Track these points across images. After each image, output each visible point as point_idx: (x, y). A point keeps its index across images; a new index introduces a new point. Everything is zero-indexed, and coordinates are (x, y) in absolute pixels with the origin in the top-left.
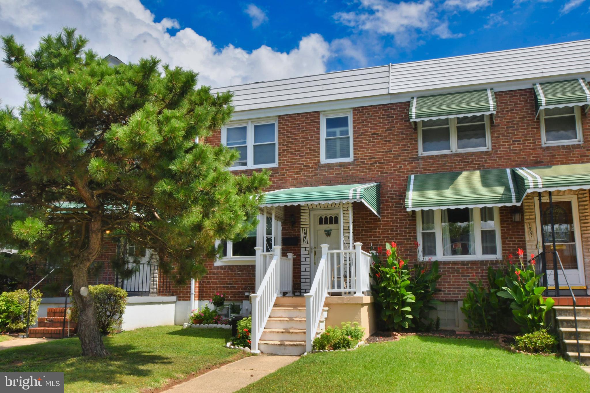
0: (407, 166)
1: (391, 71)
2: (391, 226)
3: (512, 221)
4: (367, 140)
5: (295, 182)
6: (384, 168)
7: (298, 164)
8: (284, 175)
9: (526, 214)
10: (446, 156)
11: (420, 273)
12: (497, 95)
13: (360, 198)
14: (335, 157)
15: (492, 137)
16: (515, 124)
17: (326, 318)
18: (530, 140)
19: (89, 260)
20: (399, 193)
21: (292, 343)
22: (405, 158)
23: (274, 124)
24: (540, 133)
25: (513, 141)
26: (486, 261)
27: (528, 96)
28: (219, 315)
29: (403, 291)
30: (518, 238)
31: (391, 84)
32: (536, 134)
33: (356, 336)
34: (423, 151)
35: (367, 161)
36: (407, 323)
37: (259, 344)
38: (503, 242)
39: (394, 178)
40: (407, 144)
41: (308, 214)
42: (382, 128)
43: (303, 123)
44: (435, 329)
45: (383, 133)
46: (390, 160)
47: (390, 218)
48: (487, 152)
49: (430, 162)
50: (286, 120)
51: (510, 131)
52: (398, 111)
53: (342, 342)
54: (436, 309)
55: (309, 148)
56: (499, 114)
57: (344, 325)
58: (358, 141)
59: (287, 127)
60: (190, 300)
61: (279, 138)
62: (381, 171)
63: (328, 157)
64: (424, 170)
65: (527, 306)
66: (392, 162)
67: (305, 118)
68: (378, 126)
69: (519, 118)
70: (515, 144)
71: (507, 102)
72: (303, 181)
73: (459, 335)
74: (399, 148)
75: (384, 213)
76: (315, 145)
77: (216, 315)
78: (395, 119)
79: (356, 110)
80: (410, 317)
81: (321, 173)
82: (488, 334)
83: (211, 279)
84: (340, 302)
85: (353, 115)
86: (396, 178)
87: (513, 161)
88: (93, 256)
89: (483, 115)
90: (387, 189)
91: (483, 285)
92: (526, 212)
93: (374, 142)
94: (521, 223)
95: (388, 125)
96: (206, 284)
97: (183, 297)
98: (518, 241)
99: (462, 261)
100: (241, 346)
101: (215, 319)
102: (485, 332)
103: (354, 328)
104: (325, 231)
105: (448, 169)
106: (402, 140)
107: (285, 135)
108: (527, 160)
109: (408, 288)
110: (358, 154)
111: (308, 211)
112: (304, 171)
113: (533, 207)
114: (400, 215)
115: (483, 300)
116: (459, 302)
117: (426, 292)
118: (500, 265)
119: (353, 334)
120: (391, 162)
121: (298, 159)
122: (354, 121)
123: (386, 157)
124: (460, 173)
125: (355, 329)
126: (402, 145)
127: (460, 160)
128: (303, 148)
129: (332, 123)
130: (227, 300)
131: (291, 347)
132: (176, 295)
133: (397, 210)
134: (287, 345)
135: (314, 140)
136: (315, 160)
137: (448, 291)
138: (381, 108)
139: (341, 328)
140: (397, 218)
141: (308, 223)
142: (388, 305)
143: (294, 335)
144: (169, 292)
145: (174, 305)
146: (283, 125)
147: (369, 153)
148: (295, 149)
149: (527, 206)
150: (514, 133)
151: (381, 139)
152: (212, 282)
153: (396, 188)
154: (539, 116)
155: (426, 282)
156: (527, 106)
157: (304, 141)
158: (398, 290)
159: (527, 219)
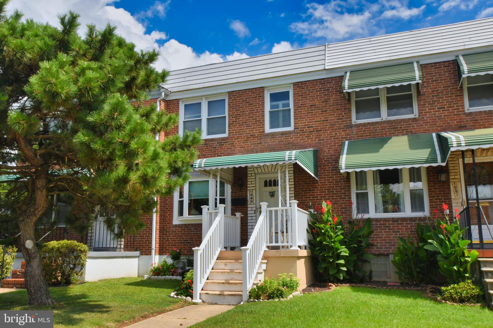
0: (341, 133)
1: (327, 49)
2: (328, 187)
3: (438, 181)
4: (306, 111)
5: (243, 149)
6: (321, 135)
7: (246, 134)
8: (233, 144)
9: (451, 174)
10: (377, 123)
11: (353, 229)
12: (423, 67)
13: (295, 159)
14: (278, 127)
15: (419, 105)
16: (439, 93)
17: (265, 270)
18: (454, 107)
19: (35, 215)
20: (335, 158)
21: (230, 293)
22: (340, 126)
23: (225, 100)
24: (463, 100)
25: (438, 108)
26: (415, 218)
27: (451, 67)
28: (176, 268)
29: (338, 245)
30: (444, 196)
31: (327, 61)
32: (460, 101)
33: (291, 286)
34: (356, 120)
35: (306, 130)
36: (341, 275)
37: (200, 294)
38: (430, 200)
39: (330, 144)
40: (342, 114)
41: (254, 177)
42: (319, 100)
43: (250, 98)
44: (368, 280)
45: (320, 105)
46: (326, 128)
47: (327, 180)
48: (414, 119)
49: (362, 129)
50: (235, 95)
51: (435, 99)
52: (333, 84)
53: (275, 292)
54: (369, 262)
55: (255, 119)
56: (425, 84)
57: (281, 276)
58: (298, 112)
59: (236, 102)
60: (151, 254)
61: (229, 111)
62: (318, 138)
63: (272, 127)
64: (357, 136)
65: (452, 258)
66: (329, 130)
67: (252, 93)
68: (315, 98)
69: (444, 87)
70: (440, 111)
71: (432, 74)
72: (249, 148)
73: (390, 286)
74: (334, 117)
75: (321, 175)
76: (260, 116)
77: (172, 268)
78: (330, 92)
79: (296, 85)
80: (345, 269)
81: (266, 141)
82: (417, 285)
83: (170, 236)
84: (277, 255)
85: (294, 90)
86: (332, 144)
87: (438, 126)
88: (39, 212)
89: (410, 85)
90: (324, 154)
91: (412, 240)
92: (452, 172)
93: (312, 113)
94: (447, 183)
95: (325, 97)
96: (166, 241)
97: (146, 252)
98: (444, 199)
99: (393, 218)
100: (184, 296)
101: (172, 272)
102: (414, 283)
103: (289, 279)
104: (270, 193)
105: (379, 135)
106: (337, 110)
107: (234, 109)
108: (451, 125)
109: (342, 243)
110: (298, 123)
111: (254, 175)
112: (251, 140)
113: (458, 168)
114: (336, 177)
115: (412, 254)
116: (390, 256)
117: (360, 246)
118: (427, 221)
119: (289, 285)
120: (327, 130)
121: (246, 129)
122: (294, 94)
123: (323, 126)
124: (390, 138)
125: (291, 280)
126: (337, 114)
127: (390, 126)
128: (250, 120)
129: (275, 97)
130: (183, 254)
131: (229, 297)
132: (139, 250)
133: (333, 172)
134: (226, 295)
135: (260, 112)
136: (260, 130)
137: (380, 245)
138: (318, 82)
139: (278, 279)
140: (333, 180)
141: (254, 185)
142: (324, 259)
143: (234, 286)
144: (133, 248)
145: (137, 259)
146: (232, 100)
147: (308, 122)
148: (243, 120)
149: (452, 167)
150: (439, 100)
151: (318, 109)
152: (171, 239)
153: (332, 153)
154: (462, 85)
155: (360, 237)
156: (451, 76)
157: (250, 113)
158: (333, 244)
159: (453, 179)
